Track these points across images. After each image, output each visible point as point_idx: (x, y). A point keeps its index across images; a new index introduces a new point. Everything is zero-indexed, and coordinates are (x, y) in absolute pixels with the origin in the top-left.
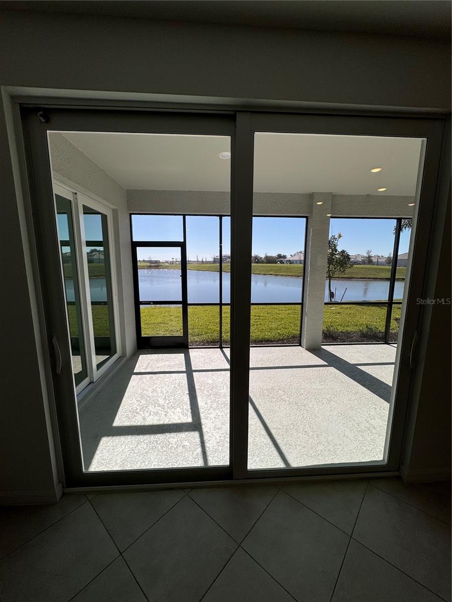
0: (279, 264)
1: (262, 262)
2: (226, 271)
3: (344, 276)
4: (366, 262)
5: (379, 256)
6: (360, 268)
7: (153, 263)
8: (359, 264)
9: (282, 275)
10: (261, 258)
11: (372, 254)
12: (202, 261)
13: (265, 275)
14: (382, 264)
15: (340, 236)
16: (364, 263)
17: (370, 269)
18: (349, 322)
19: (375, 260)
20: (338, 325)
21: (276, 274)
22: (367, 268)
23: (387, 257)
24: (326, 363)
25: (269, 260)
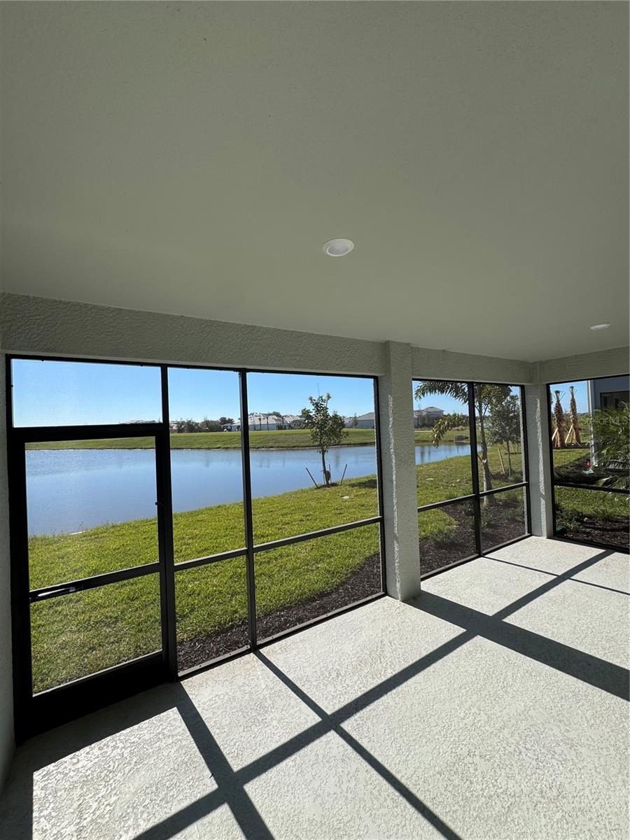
0: (226, 433)
1: (200, 430)
2: (143, 447)
9: (235, 448)
10: (197, 424)
13: (209, 449)
21: (226, 446)
24: (462, 629)
25: (210, 427)
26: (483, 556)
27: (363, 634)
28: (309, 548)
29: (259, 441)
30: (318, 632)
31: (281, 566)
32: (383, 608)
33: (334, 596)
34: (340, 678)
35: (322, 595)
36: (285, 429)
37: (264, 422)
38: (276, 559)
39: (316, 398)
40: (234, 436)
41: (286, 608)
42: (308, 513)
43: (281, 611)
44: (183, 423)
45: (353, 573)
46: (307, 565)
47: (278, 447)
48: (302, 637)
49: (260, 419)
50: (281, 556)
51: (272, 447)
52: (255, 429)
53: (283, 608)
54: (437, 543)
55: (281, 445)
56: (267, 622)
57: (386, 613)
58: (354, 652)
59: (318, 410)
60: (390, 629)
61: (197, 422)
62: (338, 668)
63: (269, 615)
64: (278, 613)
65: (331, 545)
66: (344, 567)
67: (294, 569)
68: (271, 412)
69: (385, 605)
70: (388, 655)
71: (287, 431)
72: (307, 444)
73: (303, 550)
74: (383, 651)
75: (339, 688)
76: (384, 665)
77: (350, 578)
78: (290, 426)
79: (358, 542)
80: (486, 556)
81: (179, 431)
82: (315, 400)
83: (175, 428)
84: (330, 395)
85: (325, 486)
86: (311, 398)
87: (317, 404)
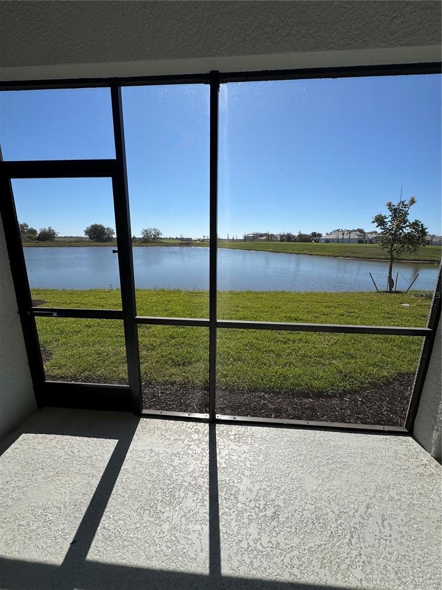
0: (313, 243)
1: (295, 241)
9: (317, 255)
10: (294, 236)
12: (233, 239)
13: (297, 254)
15: (413, 202)
21: (311, 253)
25: (303, 238)
27: (344, 475)
28: (333, 341)
29: (338, 251)
30: (285, 439)
31: (293, 350)
32: (396, 453)
33: (334, 402)
34: (274, 523)
35: (320, 394)
36: (366, 243)
37: (346, 237)
38: (294, 341)
39: (395, 203)
40: (319, 246)
41: (273, 392)
42: (352, 310)
43: (266, 393)
44: (283, 236)
45: (373, 385)
46: (321, 357)
47: (354, 257)
48: (265, 434)
49: (343, 234)
50: (300, 340)
51: (349, 257)
52: (338, 242)
53: (271, 390)
55: (358, 255)
56: (246, 398)
57: (397, 462)
58: (316, 494)
59: (395, 216)
60: (393, 493)
61: (294, 234)
62: (281, 504)
63: (254, 391)
64: (263, 394)
65: (360, 346)
66: (363, 374)
67: (305, 356)
68: (356, 229)
69: (402, 449)
70: (370, 540)
71: (368, 245)
72: (383, 257)
73: (323, 341)
74: (362, 526)
75: (265, 539)
76: (355, 553)
77: (366, 389)
78: (371, 241)
79: (397, 352)
81: (281, 241)
82: (394, 206)
83: (279, 239)
84: (415, 200)
85: (387, 292)
86: (390, 203)
87: (395, 209)
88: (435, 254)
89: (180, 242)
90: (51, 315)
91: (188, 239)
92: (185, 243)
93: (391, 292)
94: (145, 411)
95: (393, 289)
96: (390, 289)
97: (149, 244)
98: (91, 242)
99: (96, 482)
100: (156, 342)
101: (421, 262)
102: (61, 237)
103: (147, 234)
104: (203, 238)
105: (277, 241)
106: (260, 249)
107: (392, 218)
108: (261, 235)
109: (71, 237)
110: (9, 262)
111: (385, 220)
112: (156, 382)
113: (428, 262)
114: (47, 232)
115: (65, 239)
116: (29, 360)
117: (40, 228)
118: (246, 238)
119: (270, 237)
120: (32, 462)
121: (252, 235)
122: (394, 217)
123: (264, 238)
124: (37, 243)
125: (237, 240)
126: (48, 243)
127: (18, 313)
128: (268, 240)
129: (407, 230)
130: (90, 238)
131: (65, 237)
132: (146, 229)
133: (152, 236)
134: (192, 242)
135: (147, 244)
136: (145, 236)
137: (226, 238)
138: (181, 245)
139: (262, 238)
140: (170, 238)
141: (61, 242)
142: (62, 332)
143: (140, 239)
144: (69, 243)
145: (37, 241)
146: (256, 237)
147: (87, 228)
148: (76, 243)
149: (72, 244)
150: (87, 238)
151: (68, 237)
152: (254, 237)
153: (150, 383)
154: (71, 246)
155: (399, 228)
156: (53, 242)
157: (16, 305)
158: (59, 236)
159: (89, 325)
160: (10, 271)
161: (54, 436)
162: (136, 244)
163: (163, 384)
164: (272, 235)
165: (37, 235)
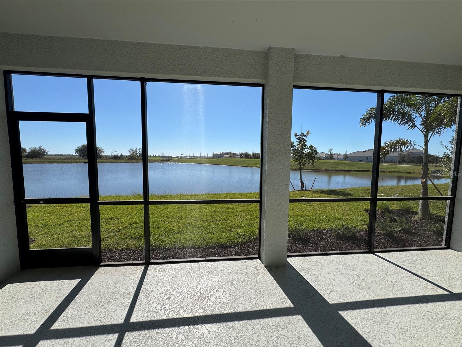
3: (313, 168)
4: (329, 157)
5: (337, 154)
6: (325, 162)
7: (167, 158)
8: (324, 159)
10: (250, 155)
11: (333, 152)
12: (205, 156)
13: (251, 167)
14: (340, 159)
15: (308, 133)
16: (327, 158)
17: (332, 162)
18: (320, 215)
19: (335, 157)
20: (309, 220)
22: (329, 162)
23: (343, 154)
24: (291, 304)
26: (373, 253)
33: (229, 250)
35: (222, 247)
39: (299, 134)
44: (242, 154)
54: (338, 234)
61: (249, 153)
62: (174, 294)
72: (294, 168)
80: (377, 254)
81: (241, 157)
82: (298, 136)
83: (239, 156)
84: (309, 132)
85: (300, 191)
86: (296, 134)
87: (299, 138)
88: (338, 166)
89: (162, 159)
90: (39, 203)
91: (169, 157)
92: (166, 160)
93: (302, 190)
94: (102, 264)
95: (304, 189)
96: (302, 189)
97: (135, 161)
98: (80, 159)
99: (61, 300)
100: (122, 227)
101: (330, 171)
102: (51, 155)
103: (133, 153)
104: (181, 156)
105: (238, 158)
106: (224, 164)
107: (298, 143)
108: (226, 154)
109: (61, 155)
110: (11, 170)
111: (294, 144)
112: (116, 250)
113: (335, 171)
114: (37, 151)
115: (55, 157)
116: (18, 235)
117: (30, 147)
118: (215, 156)
119: (233, 155)
120: (15, 296)
121: (219, 154)
122: (300, 142)
123: (228, 156)
124: (26, 160)
125: (207, 157)
126: (37, 160)
127: (14, 202)
128: (230, 157)
129: (307, 150)
130: (80, 155)
131: (56, 155)
132: (133, 149)
133: (138, 154)
134: (173, 159)
135: (133, 161)
136: (132, 154)
137: (199, 155)
138: (162, 161)
139: (227, 156)
140: (153, 156)
141: (51, 159)
142: (45, 226)
143: (126, 157)
144: (58, 160)
145: (25, 158)
146: (222, 155)
147: (78, 147)
148: (66, 160)
149: (61, 161)
150: (77, 156)
151: (58, 155)
152: (220, 155)
153: (111, 250)
154: (61, 162)
155: (302, 149)
156: (42, 159)
157: (13, 197)
158: (49, 154)
159: (70, 220)
160: (11, 175)
161: (33, 282)
162: (124, 161)
163: (121, 250)
164: (234, 154)
165: (26, 153)
